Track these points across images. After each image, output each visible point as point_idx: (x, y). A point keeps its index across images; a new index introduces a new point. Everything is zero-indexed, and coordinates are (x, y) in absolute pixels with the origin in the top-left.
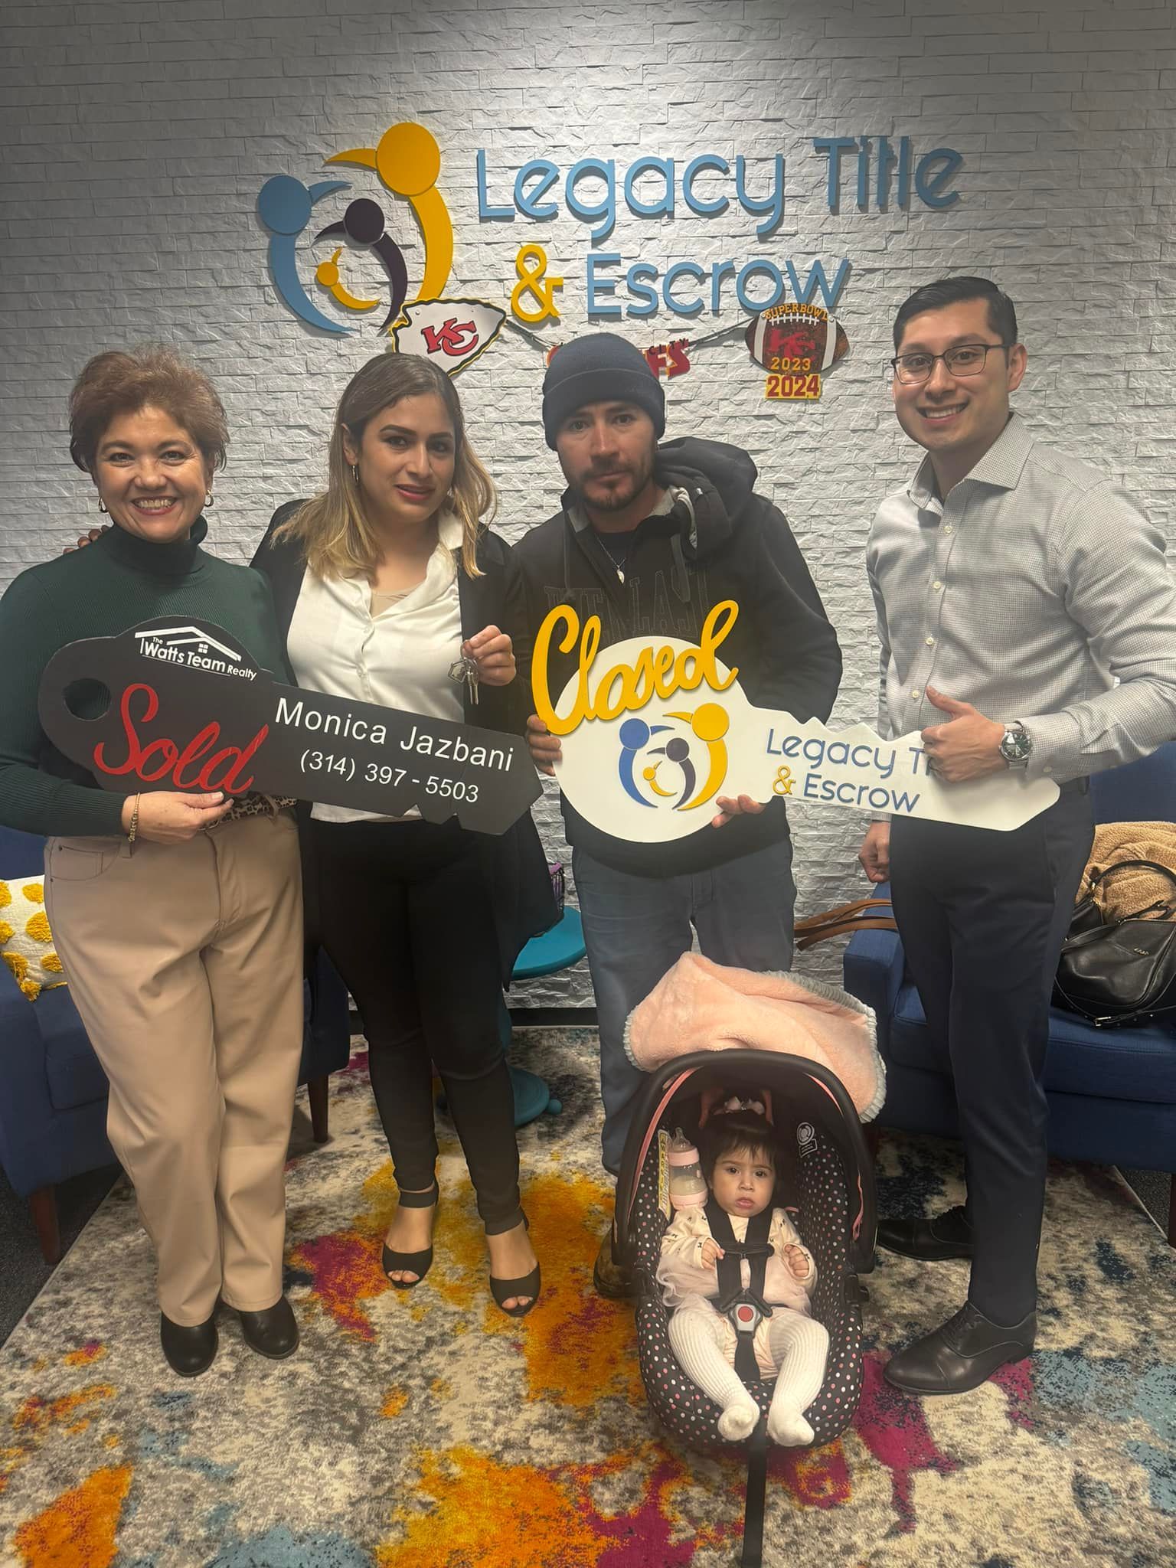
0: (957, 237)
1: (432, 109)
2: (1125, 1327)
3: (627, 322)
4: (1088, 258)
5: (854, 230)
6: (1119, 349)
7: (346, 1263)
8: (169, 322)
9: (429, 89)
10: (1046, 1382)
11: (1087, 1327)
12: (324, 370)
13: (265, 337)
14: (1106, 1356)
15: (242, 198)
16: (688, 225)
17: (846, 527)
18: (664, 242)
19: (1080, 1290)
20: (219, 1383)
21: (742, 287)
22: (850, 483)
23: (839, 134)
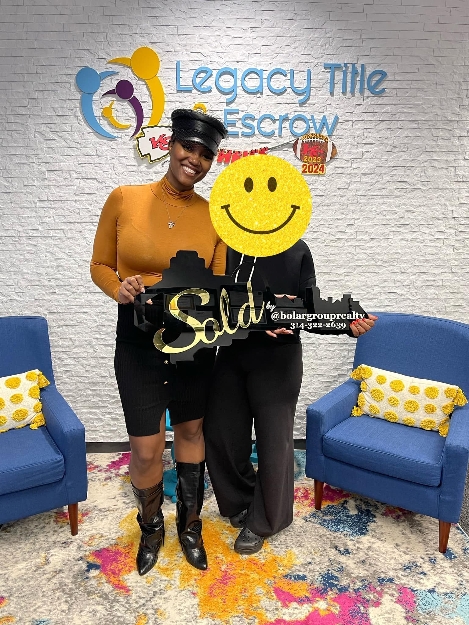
0: (384, 108)
1: (156, 42)
2: (453, 579)
3: (241, 139)
4: (439, 118)
5: (340, 103)
6: (452, 157)
7: (115, 560)
8: (33, 130)
9: (155, 33)
10: (421, 603)
11: (437, 579)
12: (104, 154)
13: (77, 139)
14: (445, 592)
15: (68, 76)
16: (270, 98)
17: (335, 229)
18: (258, 105)
19: (434, 563)
20: (61, 615)
21: (292, 125)
22: (337, 211)
23: (334, 62)
